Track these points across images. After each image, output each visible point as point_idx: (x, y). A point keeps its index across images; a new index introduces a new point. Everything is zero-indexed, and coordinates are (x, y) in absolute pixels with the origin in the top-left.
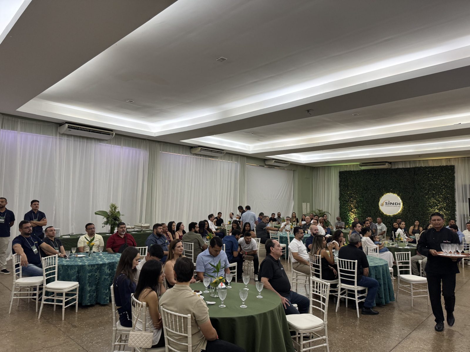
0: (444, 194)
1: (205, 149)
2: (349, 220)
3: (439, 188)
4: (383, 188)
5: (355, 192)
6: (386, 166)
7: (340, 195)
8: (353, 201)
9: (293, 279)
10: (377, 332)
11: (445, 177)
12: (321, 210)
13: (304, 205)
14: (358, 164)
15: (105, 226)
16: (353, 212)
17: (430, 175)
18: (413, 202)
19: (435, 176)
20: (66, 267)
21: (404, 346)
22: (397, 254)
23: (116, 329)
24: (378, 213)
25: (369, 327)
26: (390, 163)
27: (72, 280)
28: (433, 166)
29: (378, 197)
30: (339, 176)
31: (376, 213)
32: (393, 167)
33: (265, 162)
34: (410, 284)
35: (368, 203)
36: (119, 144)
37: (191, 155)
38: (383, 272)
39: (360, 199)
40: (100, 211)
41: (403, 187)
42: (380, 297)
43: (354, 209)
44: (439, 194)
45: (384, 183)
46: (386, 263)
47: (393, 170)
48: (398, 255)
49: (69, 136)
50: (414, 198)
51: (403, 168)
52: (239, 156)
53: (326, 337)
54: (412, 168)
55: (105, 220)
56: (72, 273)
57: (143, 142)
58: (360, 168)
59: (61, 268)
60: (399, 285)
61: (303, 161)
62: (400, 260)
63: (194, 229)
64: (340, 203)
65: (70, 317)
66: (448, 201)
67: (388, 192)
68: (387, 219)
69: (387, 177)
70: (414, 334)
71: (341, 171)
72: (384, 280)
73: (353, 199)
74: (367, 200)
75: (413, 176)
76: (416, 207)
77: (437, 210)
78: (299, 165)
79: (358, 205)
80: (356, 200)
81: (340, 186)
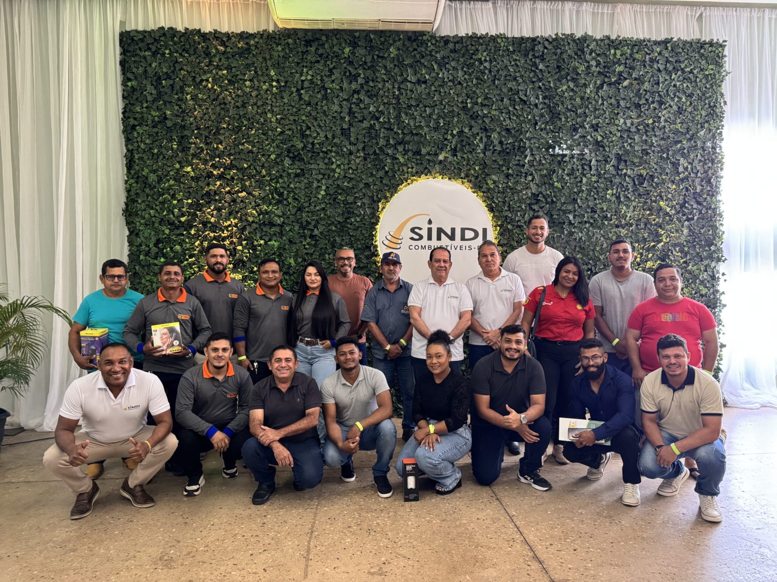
4: (395, 147)
17: (626, 83)
19: (647, 90)
39: (260, 213)
67: (424, 169)
71: (128, 29)
79: (255, 249)
80: (241, 220)
81: (133, 127)
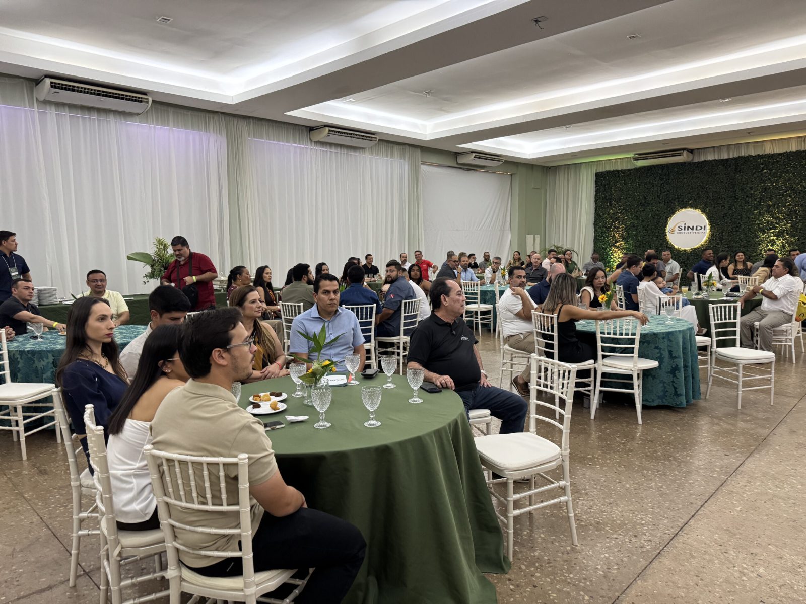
0: (789, 205)
1: (339, 132)
2: (609, 262)
3: (780, 195)
4: (675, 200)
5: (624, 210)
6: (684, 158)
7: (595, 218)
8: (618, 228)
9: (503, 365)
10: (673, 462)
11: (794, 173)
12: (560, 245)
13: (530, 238)
14: (630, 157)
15: (148, 282)
16: (618, 247)
17: (765, 171)
18: (730, 223)
19: (774, 173)
20: (30, 356)
21: (732, 491)
22: (713, 308)
23: (78, 483)
24: (665, 247)
25: (655, 452)
26: (691, 151)
27: (44, 381)
28: (773, 153)
29: (664, 218)
30: (596, 181)
31: (660, 246)
32: (696, 160)
33: (456, 158)
34: (735, 365)
35: (646, 230)
36: (165, 123)
37: (311, 146)
38: (684, 343)
39: (631, 223)
40: (137, 254)
41: (713, 196)
42: (678, 393)
43: (619, 240)
44: (779, 206)
45: (678, 190)
46: (691, 326)
47: (696, 165)
48: (715, 310)
49: (59, 105)
50: (732, 216)
51: (715, 160)
52: (407, 147)
53: (566, 482)
54: (732, 159)
55: (148, 269)
56: (42, 367)
57: (213, 118)
58: (635, 165)
59: (19, 357)
60: (714, 368)
61: (529, 154)
62: (718, 320)
63: (307, 275)
64: (596, 231)
65: (41, 454)
66: (796, 217)
67: (684, 206)
68: (680, 257)
69: (684, 178)
70: (750, 464)
71: (598, 171)
72: (685, 360)
73: (619, 222)
74: (644, 224)
75: (734, 175)
76: (735, 233)
77: (774, 236)
78: (521, 163)
79: (628, 234)
80: (625, 225)
81: (597, 200)
